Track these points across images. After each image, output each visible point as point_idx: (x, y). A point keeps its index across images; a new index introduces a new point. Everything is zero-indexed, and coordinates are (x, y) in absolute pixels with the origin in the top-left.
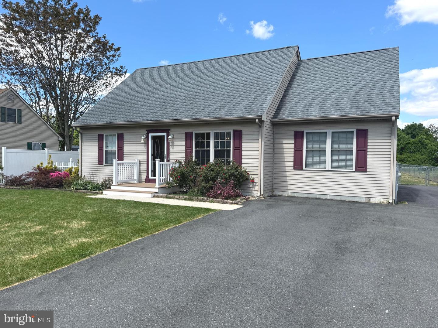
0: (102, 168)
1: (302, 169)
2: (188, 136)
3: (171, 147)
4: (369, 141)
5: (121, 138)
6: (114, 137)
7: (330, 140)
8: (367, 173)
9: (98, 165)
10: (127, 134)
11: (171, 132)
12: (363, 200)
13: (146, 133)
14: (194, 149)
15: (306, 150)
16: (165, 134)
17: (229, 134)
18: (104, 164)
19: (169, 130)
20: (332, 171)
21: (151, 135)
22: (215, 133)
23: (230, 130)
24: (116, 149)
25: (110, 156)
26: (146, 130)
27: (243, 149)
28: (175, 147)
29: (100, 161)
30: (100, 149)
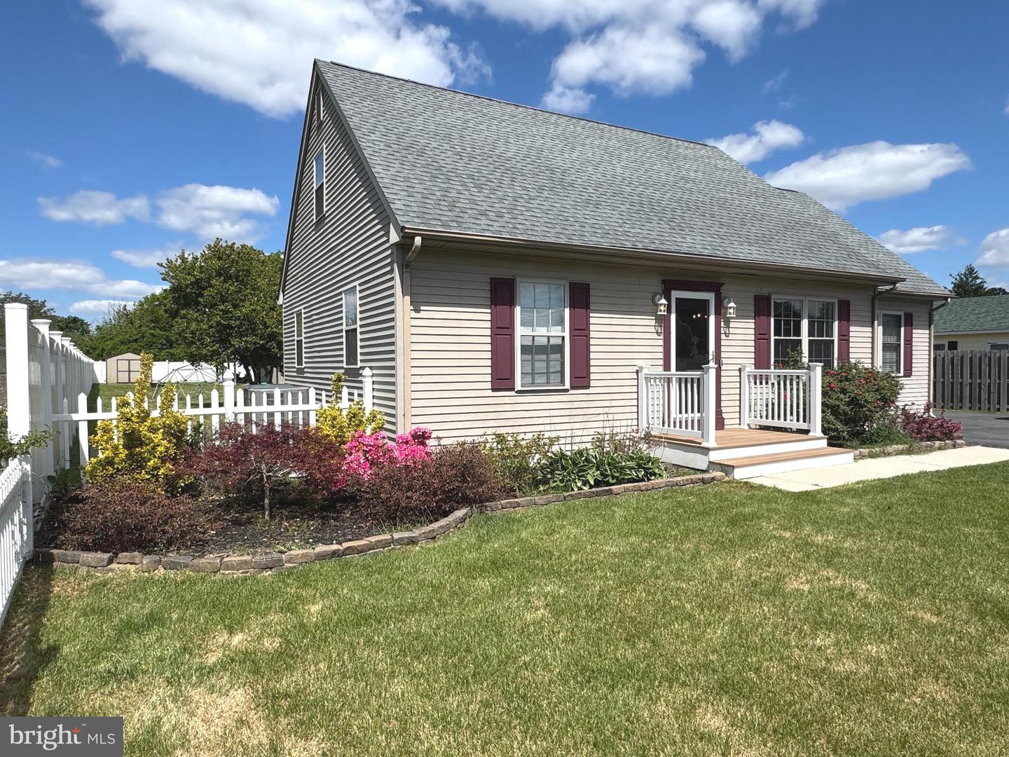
0: (507, 400)
2: (761, 307)
3: (722, 331)
4: (914, 331)
5: (580, 301)
9: (490, 393)
10: (598, 287)
11: (723, 290)
13: (663, 287)
14: (772, 337)
16: (710, 297)
17: (831, 307)
18: (518, 387)
19: (721, 285)
21: (676, 294)
22: (809, 302)
23: (834, 298)
24: (567, 335)
25: (537, 357)
26: (663, 282)
27: (851, 339)
28: (731, 331)
29: (502, 379)
30: (500, 331)
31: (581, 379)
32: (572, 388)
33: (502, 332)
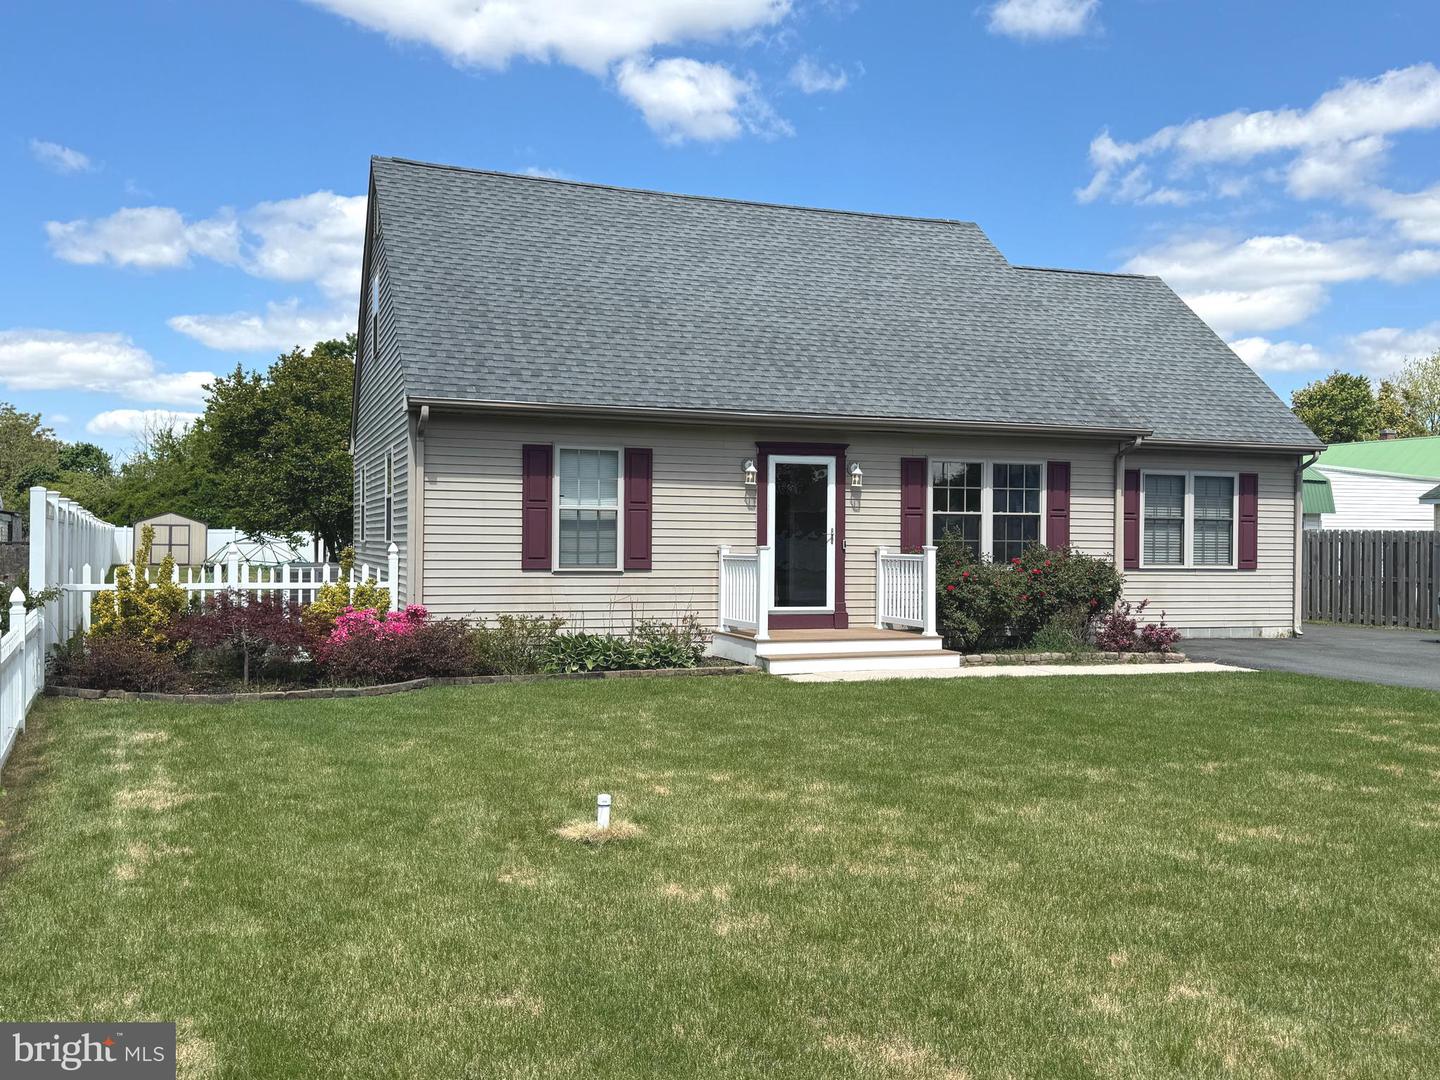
0: (541, 582)
1: (1137, 568)
2: (912, 474)
3: (848, 503)
4: (1260, 501)
5: (639, 469)
6: (606, 462)
7: (1192, 497)
8: (1257, 572)
9: (521, 574)
10: (663, 453)
11: (850, 455)
12: (1250, 634)
13: (754, 452)
14: (930, 512)
15: (1146, 519)
16: (830, 462)
17: (1034, 471)
18: (556, 567)
19: (846, 446)
20: (1195, 570)
21: (773, 460)
22: (994, 465)
23: (1040, 460)
24: (621, 508)
25: (582, 534)
26: (758, 444)
27: (1072, 515)
28: (863, 504)
29: (535, 557)
30: (533, 504)
31: (639, 558)
32: (627, 569)
33: (536, 507)
